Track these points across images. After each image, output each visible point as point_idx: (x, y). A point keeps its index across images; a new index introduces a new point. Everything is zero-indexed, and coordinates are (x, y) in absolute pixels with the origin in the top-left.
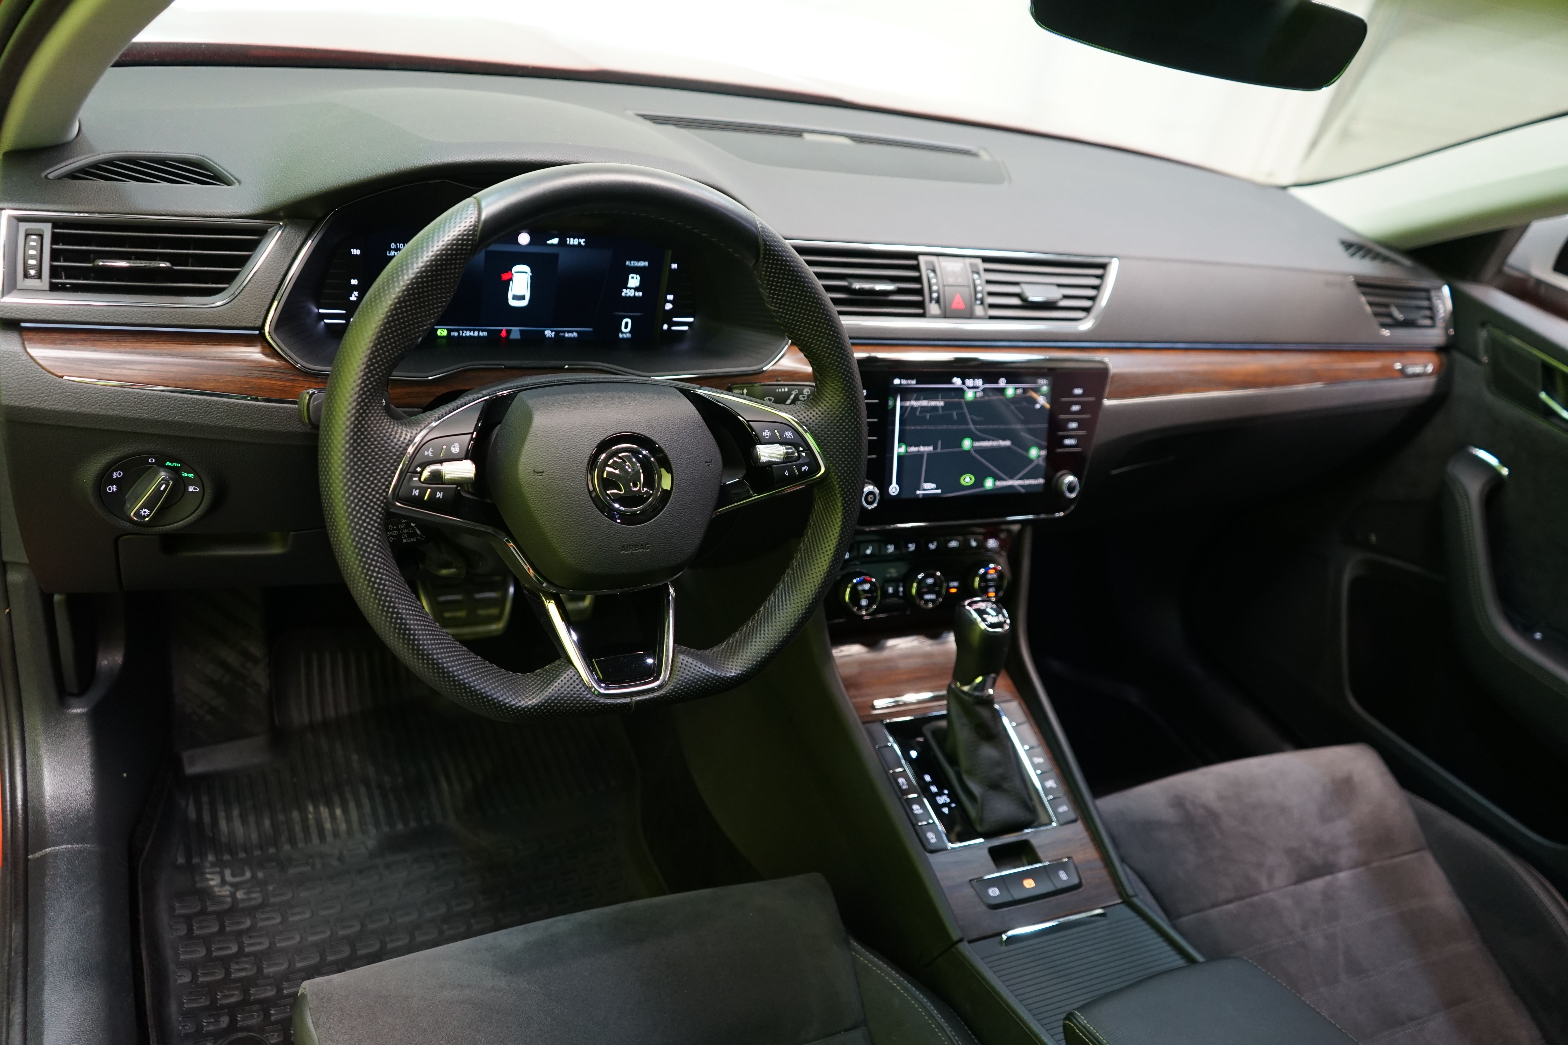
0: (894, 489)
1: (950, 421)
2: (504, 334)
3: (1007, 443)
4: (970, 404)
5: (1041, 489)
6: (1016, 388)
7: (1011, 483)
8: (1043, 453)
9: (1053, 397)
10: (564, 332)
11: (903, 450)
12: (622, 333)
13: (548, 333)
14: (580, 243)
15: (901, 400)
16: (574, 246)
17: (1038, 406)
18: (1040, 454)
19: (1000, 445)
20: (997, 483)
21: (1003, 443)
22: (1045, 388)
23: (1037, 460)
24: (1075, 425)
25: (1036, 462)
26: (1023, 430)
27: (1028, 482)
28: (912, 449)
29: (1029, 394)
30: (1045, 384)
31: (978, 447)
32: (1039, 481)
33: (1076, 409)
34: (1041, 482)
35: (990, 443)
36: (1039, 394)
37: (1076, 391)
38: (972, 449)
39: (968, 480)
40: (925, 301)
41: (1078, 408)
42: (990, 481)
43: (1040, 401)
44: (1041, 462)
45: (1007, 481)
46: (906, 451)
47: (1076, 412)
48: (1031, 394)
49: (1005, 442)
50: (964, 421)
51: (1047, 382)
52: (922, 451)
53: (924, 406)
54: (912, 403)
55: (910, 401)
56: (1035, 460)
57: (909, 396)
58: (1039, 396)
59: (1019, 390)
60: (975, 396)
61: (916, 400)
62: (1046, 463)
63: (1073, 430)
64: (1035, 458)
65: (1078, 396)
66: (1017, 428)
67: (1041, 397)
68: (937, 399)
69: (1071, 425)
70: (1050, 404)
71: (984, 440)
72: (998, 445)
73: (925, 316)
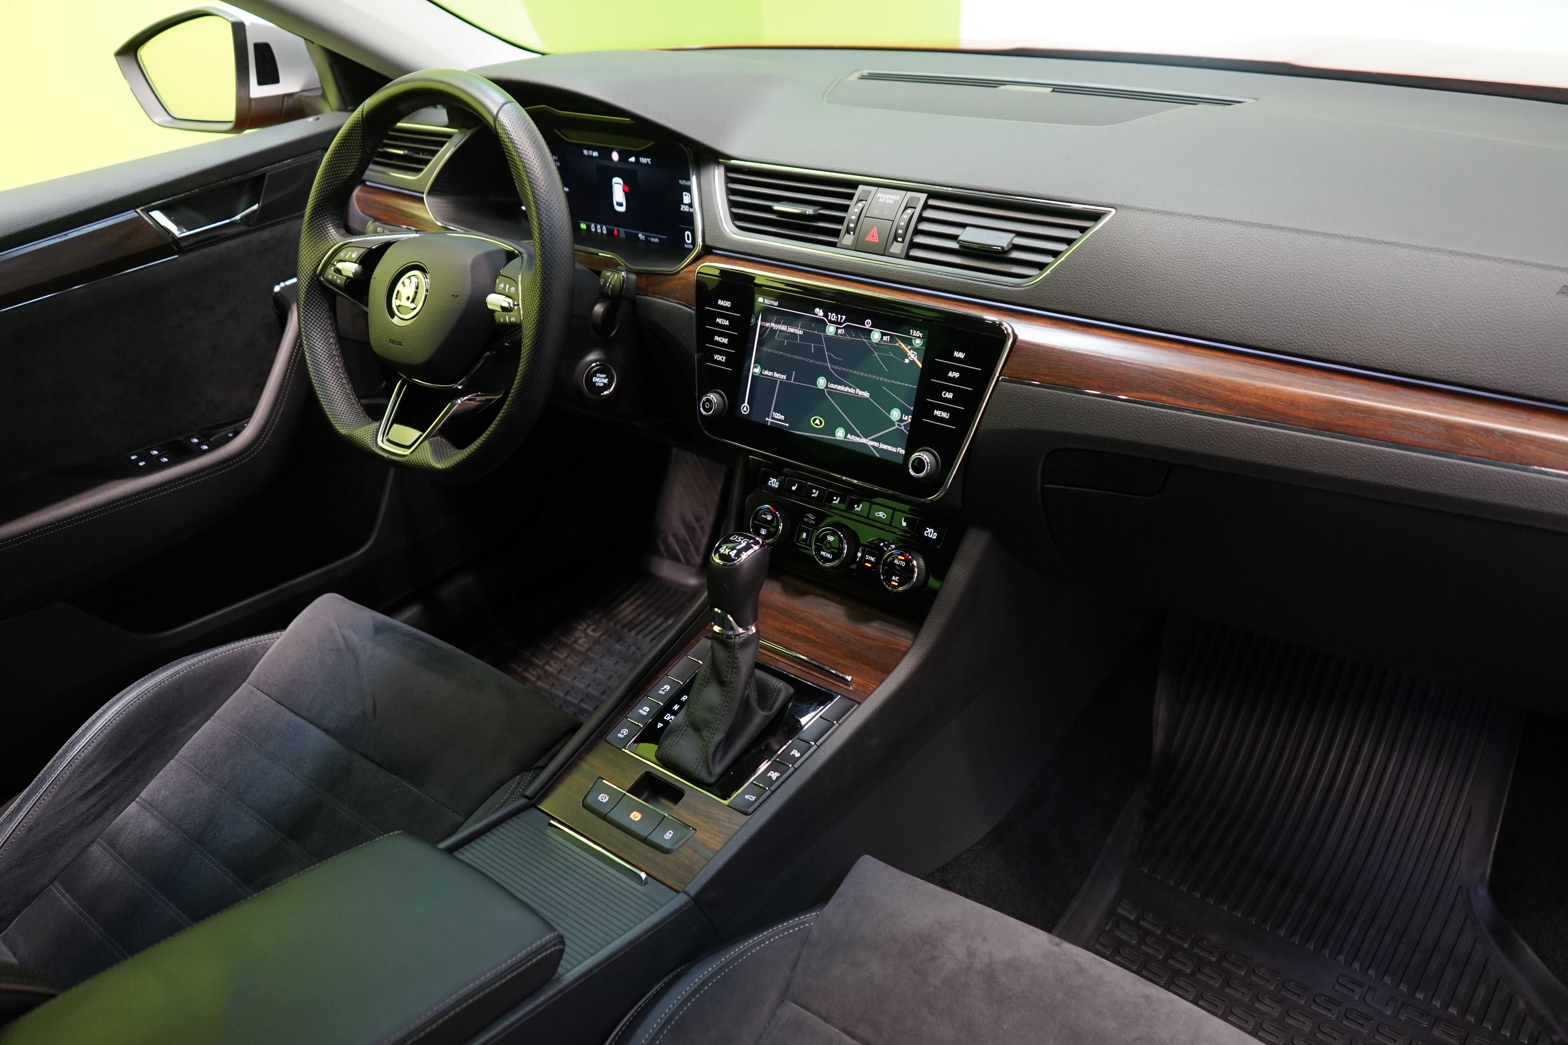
0: (745, 409)
1: (805, 351)
2: (616, 232)
3: (866, 394)
4: (828, 339)
5: (900, 461)
6: (883, 334)
7: (864, 440)
8: (908, 419)
9: (928, 354)
10: (650, 237)
11: (757, 370)
12: (687, 244)
13: (640, 235)
14: (647, 162)
15: (762, 321)
16: (644, 164)
17: (907, 361)
18: (903, 418)
19: (858, 393)
20: (849, 436)
21: (860, 393)
22: (918, 341)
23: (898, 425)
24: (949, 395)
25: (897, 427)
26: (886, 384)
27: (885, 447)
28: (766, 372)
29: (897, 344)
30: (919, 337)
31: (832, 389)
32: (898, 450)
33: (954, 377)
34: (901, 452)
35: (846, 389)
36: (909, 347)
37: (956, 354)
38: (826, 390)
39: (817, 422)
40: (839, 231)
41: (957, 375)
42: (842, 431)
43: (910, 356)
44: (903, 428)
45: (861, 438)
46: (761, 373)
47: (953, 380)
48: (900, 344)
49: (863, 392)
50: (821, 357)
51: (921, 334)
52: (776, 378)
53: (783, 331)
54: (773, 325)
55: (770, 323)
56: (896, 423)
57: (770, 317)
58: (910, 350)
59: (887, 337)
60: (836, 333)
61: (775, 323)
62: (909, 431)
63: (947, 400)
64: (897, 421)
65: (958, 360)
66: (879, 380)
67: (912, 351)
68: (796, 327)
69: (945, 394)
70: (922, 361)
71: (840, 383)
72: (855, 394)
73: (833, 245)
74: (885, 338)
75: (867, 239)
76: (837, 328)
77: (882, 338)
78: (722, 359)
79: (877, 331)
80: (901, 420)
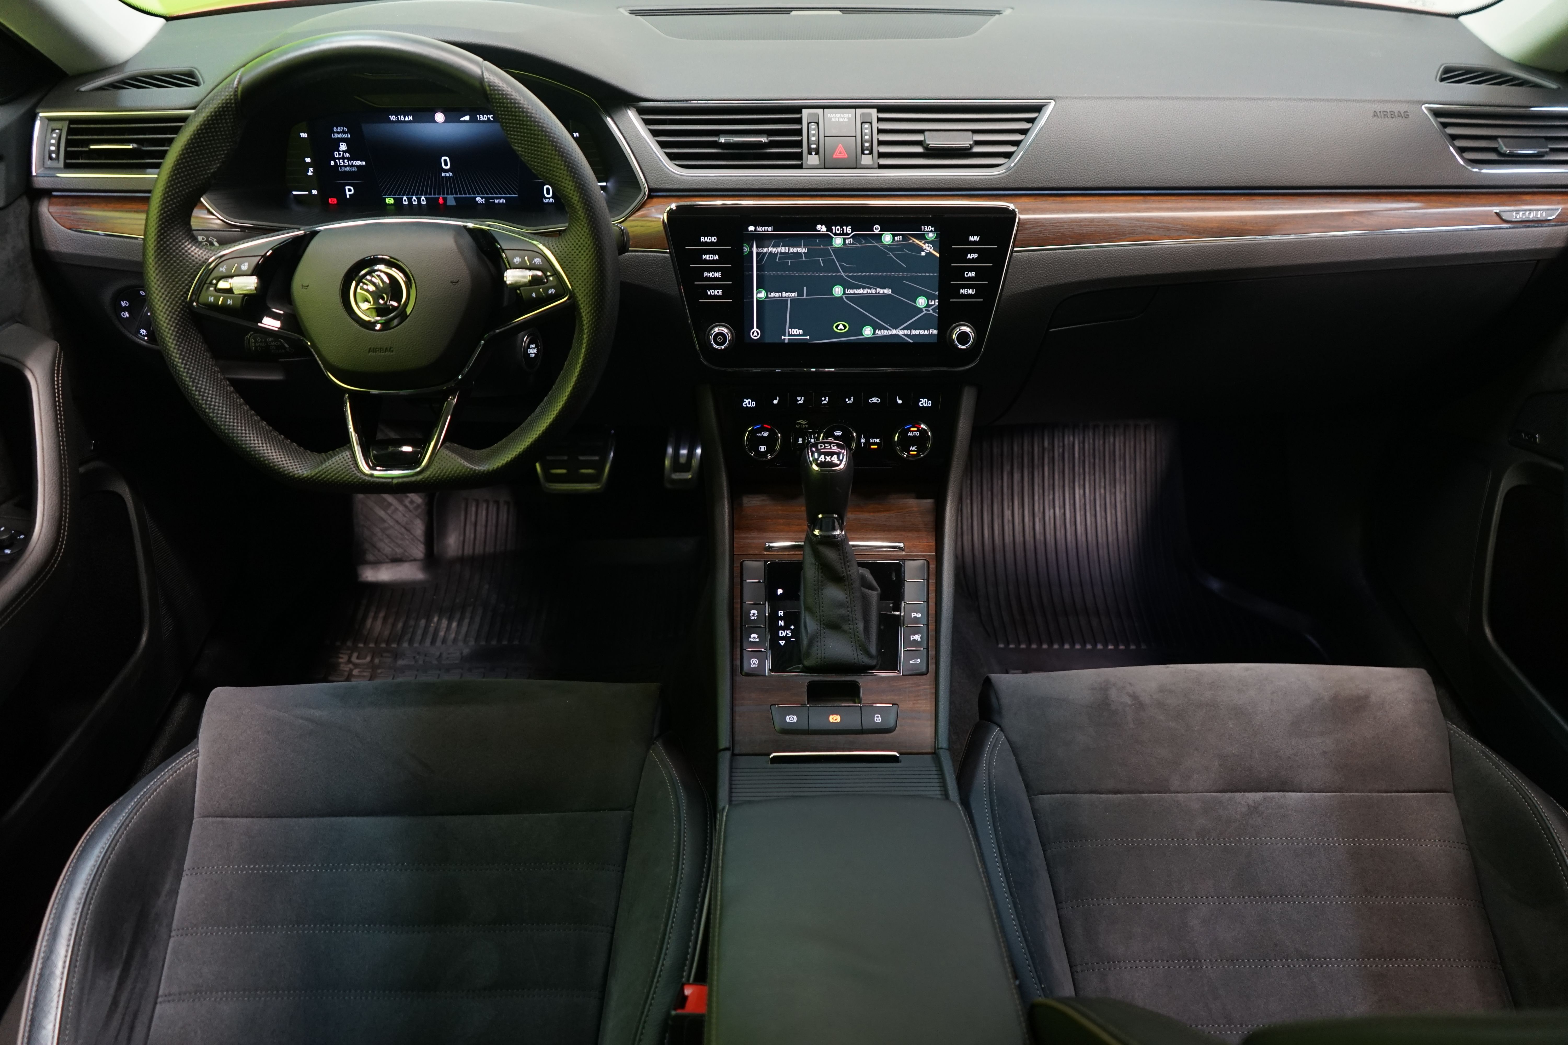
0: (755, 333)
1: (815, 266)
2: (441, 201)
3: (888, 291)
4: (837, 251)
5: (935, 340)
6: (894, 236)
7: (894, 332)
8: (935, 303)
9: (942, 244)
10: (493, 198)
11: (762, 295)
12: (546, 198)
13: (479, 199)
14: (489, 119)
15: (757, 247)
16: (484, 121)
17: (923, 254)
18: (930, 303)
19: (879, 293)
20: (877, 331)
21: (881, 291)
22: (931, 235)
23: (926, 310)
24: (972, 274)
25: (925, 312)
26: (906, 278)
27: (917, 332)
28: (773, 295)
29: (911, 241)
30: (931, 231)
31: (851, 294)
32: (931, 332)
33: (973, 258)
34: (933, 333)
35: (866, 291)
36: (923, 242)
37: (971, 238)
38: (844, 296)
39: (841, 327)
40: (801, 153)
41: (975, 256)
42: (869, 329)
43: (925, 249)
44: (931, 312)
45: (890, 330)
46: (767, 297)
47: (973, 261)
48: (913, 241)
49: (884, 290)
50: (833, 267)
51: (933, 229)
52: (785, 297)
53: (785, 253)
54: (771, 249)
55: (768, 247)
56: (924, 309)
57: (766, 242)
58: (924, 244)
59: (898, 237)
60: (844, 243)
61: (773, 246)
62: (938, 313)
63: (970, 279)
64: (924, 307)
65: (975, 243)
66: (898, 276)
67: (927, 245)
68: (799, 246)
69: (967, 274)
70: (938, 251)
71: (859, 287)
72: (876, 293)
73: (800, 167)
74: (897, 238)
75: (834, 156)
76: (845, 239)
77: (894, 239)
78: (718, 292)
79: (887, 234)
80: (928, 306)
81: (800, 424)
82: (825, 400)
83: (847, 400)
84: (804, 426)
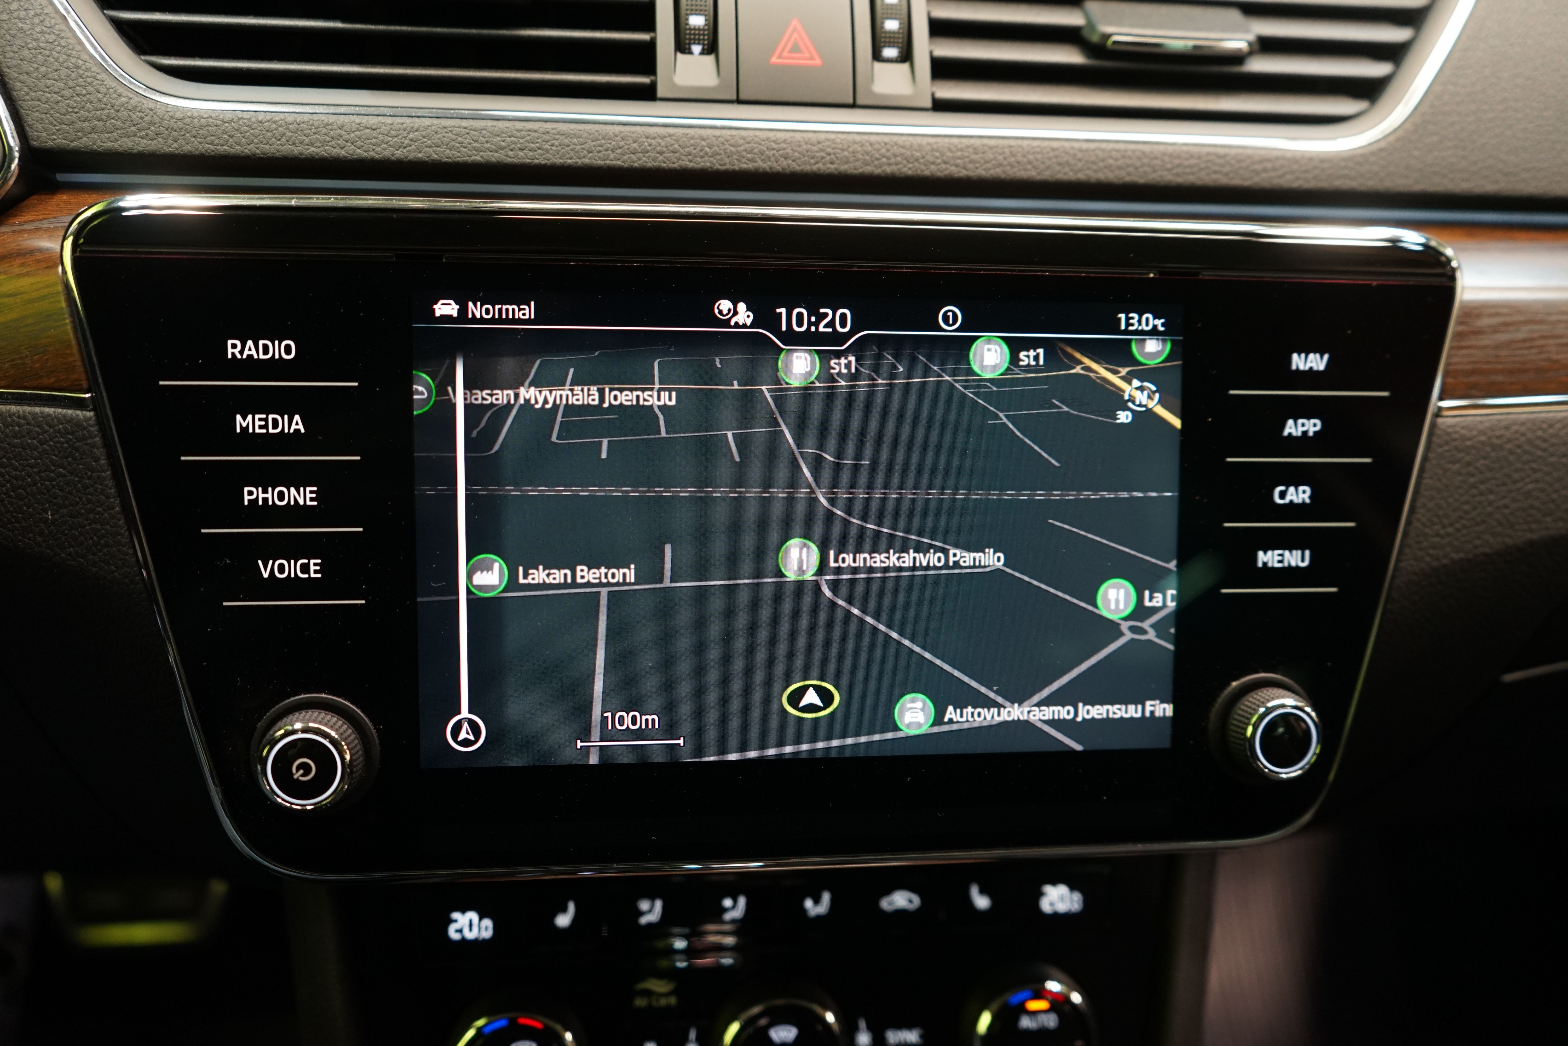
0: (465, 730)
3: (991, 559)
5: (1163, 741)
6: (1015, 347)
7: (1014, 712)
8: (1164, 600)
9: (1192, 380)
11: (493, 577)
15: (469, 386)
17: (1124, 417)
18: (1147, 603)
19: (957, 564)
20: (951, 713)
21: (967, 559)
22: (1152, 346)
23: (1132, 629)
24: (1300, 495)
25: (1128, 636)
26: (1062, 510)
27: (1097, 712)
28: (538, 576)
29: (1078, 370)
30: (1154, 332)
31: (850, 570)
32: (1148, 709)
33: (1305, 433)
34: (1159, 713)
35: (907, 559)
36: (1124, 371)
37: (1299, 362)
38: (822, 580)
39: (811, 697)
40: (650, 47)
41: (1312, 426)
42: (919, 705)
43: (1132, 400)
44: (1151, 635)
45: (999, 706)
46: (513, 584)
47: (1303, 444)
48: (1087, 369)
49: (977, 555)
50: (778, 469)
51: (1159, 322)
52: (589, 584)
53: (586, 409)
54: (527, 393)
55: (515, 386)
56: (1125, 626)
57: (509, 365)
58: (1127, 380)
59: (1032, 353)
60: (824, 373)
61: (537, 383)
62: (1178, 640)
63: (1293, 511)
64: (1125, 619)
65: (1310, 378)
66: (1032, 502)
67: (1136, 383)
68: (643, 380)
69: (1283, 495)
70: (1179, 409)
71: (880, 545)
72: (946, 566)
73: (648, 94)
74: (1026, 358)
75: (774, 60)
76: (825, 358)
77: (1014, 360)
78: (305, 568)
79: (990, 341)
80: (1140, 612)
81: (648, 993)
82: (734, 907)
83: (809, 904)
84: (663, 1002)
